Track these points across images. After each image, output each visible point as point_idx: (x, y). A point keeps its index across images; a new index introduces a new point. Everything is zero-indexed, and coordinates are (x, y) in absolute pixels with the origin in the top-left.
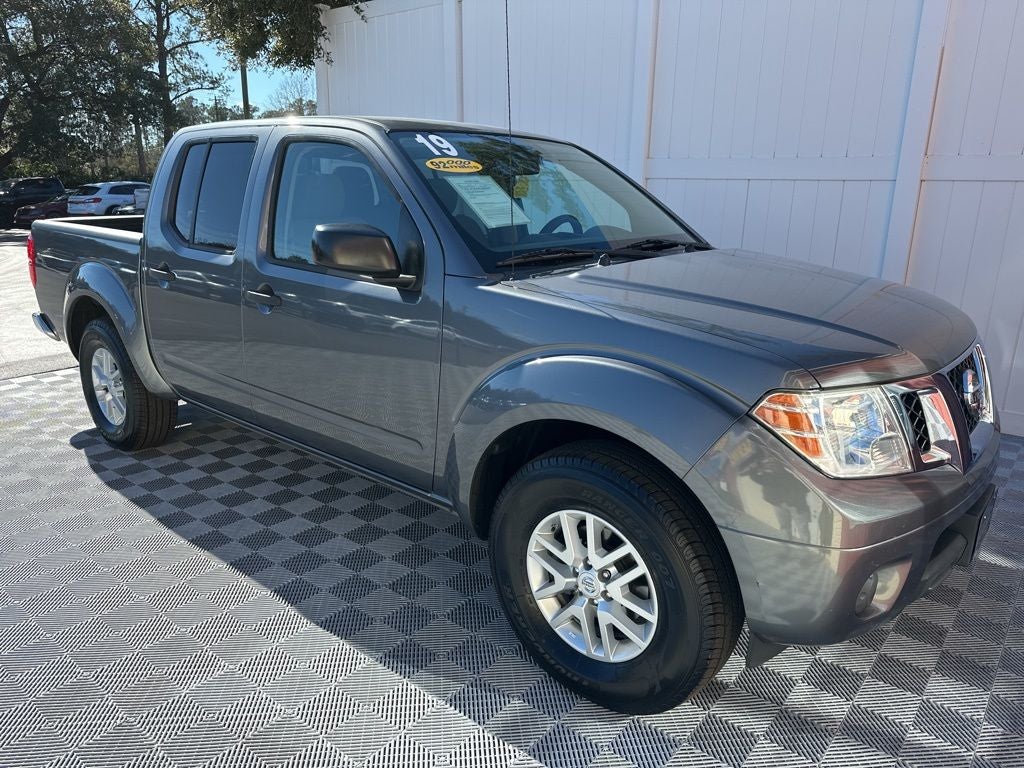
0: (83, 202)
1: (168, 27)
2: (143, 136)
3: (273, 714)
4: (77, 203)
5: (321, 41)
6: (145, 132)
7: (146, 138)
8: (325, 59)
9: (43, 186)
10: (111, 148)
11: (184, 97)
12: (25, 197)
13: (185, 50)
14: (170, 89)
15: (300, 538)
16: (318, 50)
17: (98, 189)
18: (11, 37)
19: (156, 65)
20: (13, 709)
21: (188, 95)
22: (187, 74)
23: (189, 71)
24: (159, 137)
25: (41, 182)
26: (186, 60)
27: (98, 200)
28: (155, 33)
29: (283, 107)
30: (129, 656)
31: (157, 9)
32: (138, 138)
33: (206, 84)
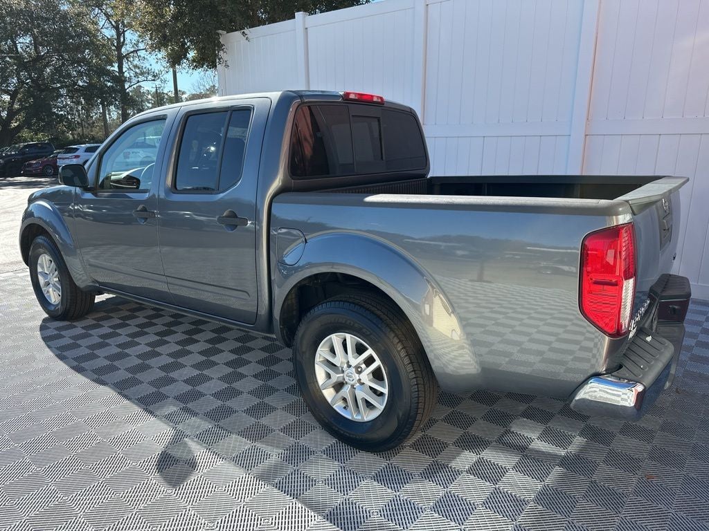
0: (68, 158)
1: (124, 39)
2: (107, 113)
3: (199, 527)
4: (64, 159)
5: (221, 53)
6: (109, 110)
7: (109, 114)
8: (224, 64)
9: (40, 148)
10: (87, 122)
11: (135, 86)
12: (28, 155)
13: (136, 55)
14: (125, 81)
15: (217, 395)
16: (219, 59)
17: (77, 149)
18: (20, 50)
19: (116, 65)
20: (13, 526)
21: (137, 85)
22: (137, 71)
23: (139, 68)
24: (118, 113)
25: (40, 145)
26: (136, 62)
27: (77, 157)
28: (115, 44)
29: (202, 91)
30: (96, 484)
31: (117, 28)
32: (104, 114)
33: (150, 77)
